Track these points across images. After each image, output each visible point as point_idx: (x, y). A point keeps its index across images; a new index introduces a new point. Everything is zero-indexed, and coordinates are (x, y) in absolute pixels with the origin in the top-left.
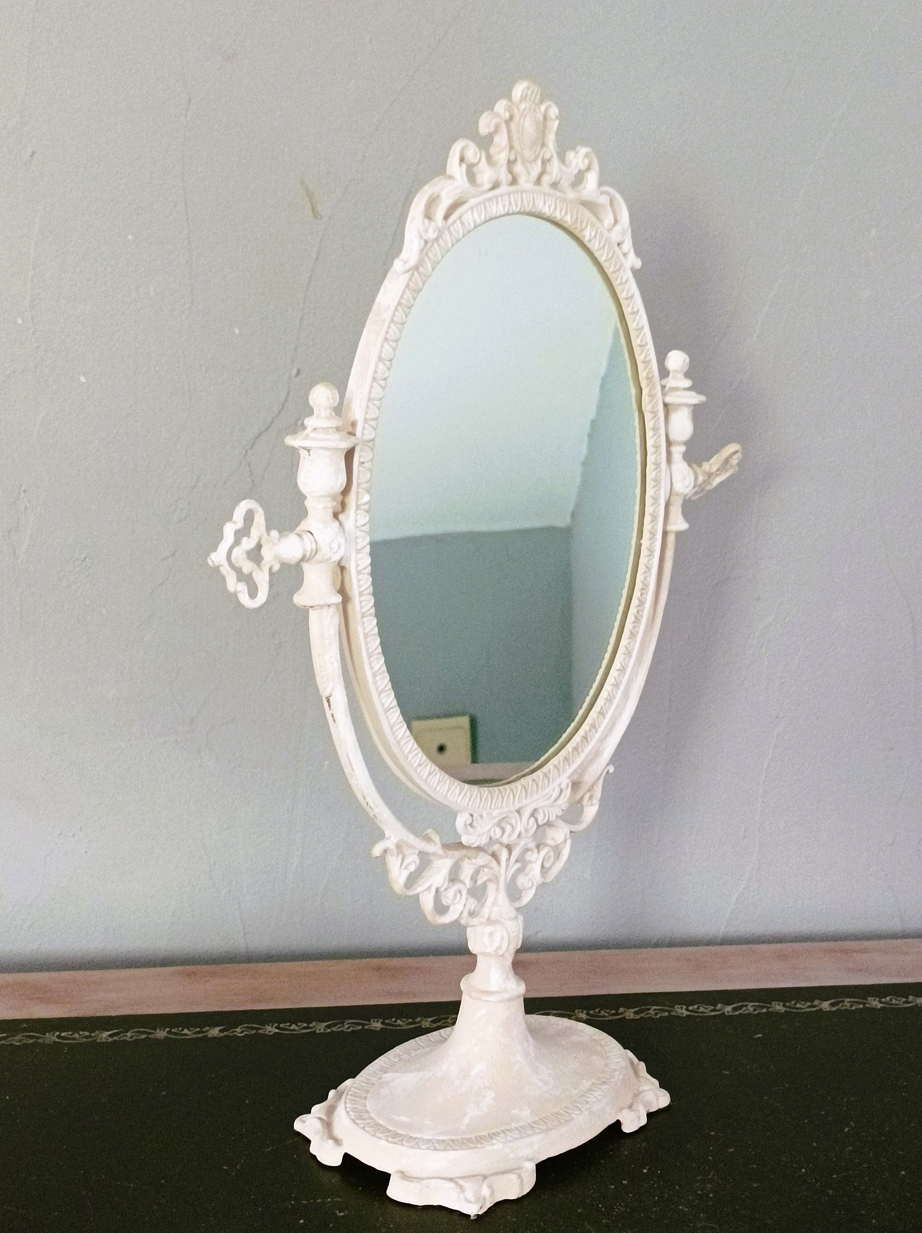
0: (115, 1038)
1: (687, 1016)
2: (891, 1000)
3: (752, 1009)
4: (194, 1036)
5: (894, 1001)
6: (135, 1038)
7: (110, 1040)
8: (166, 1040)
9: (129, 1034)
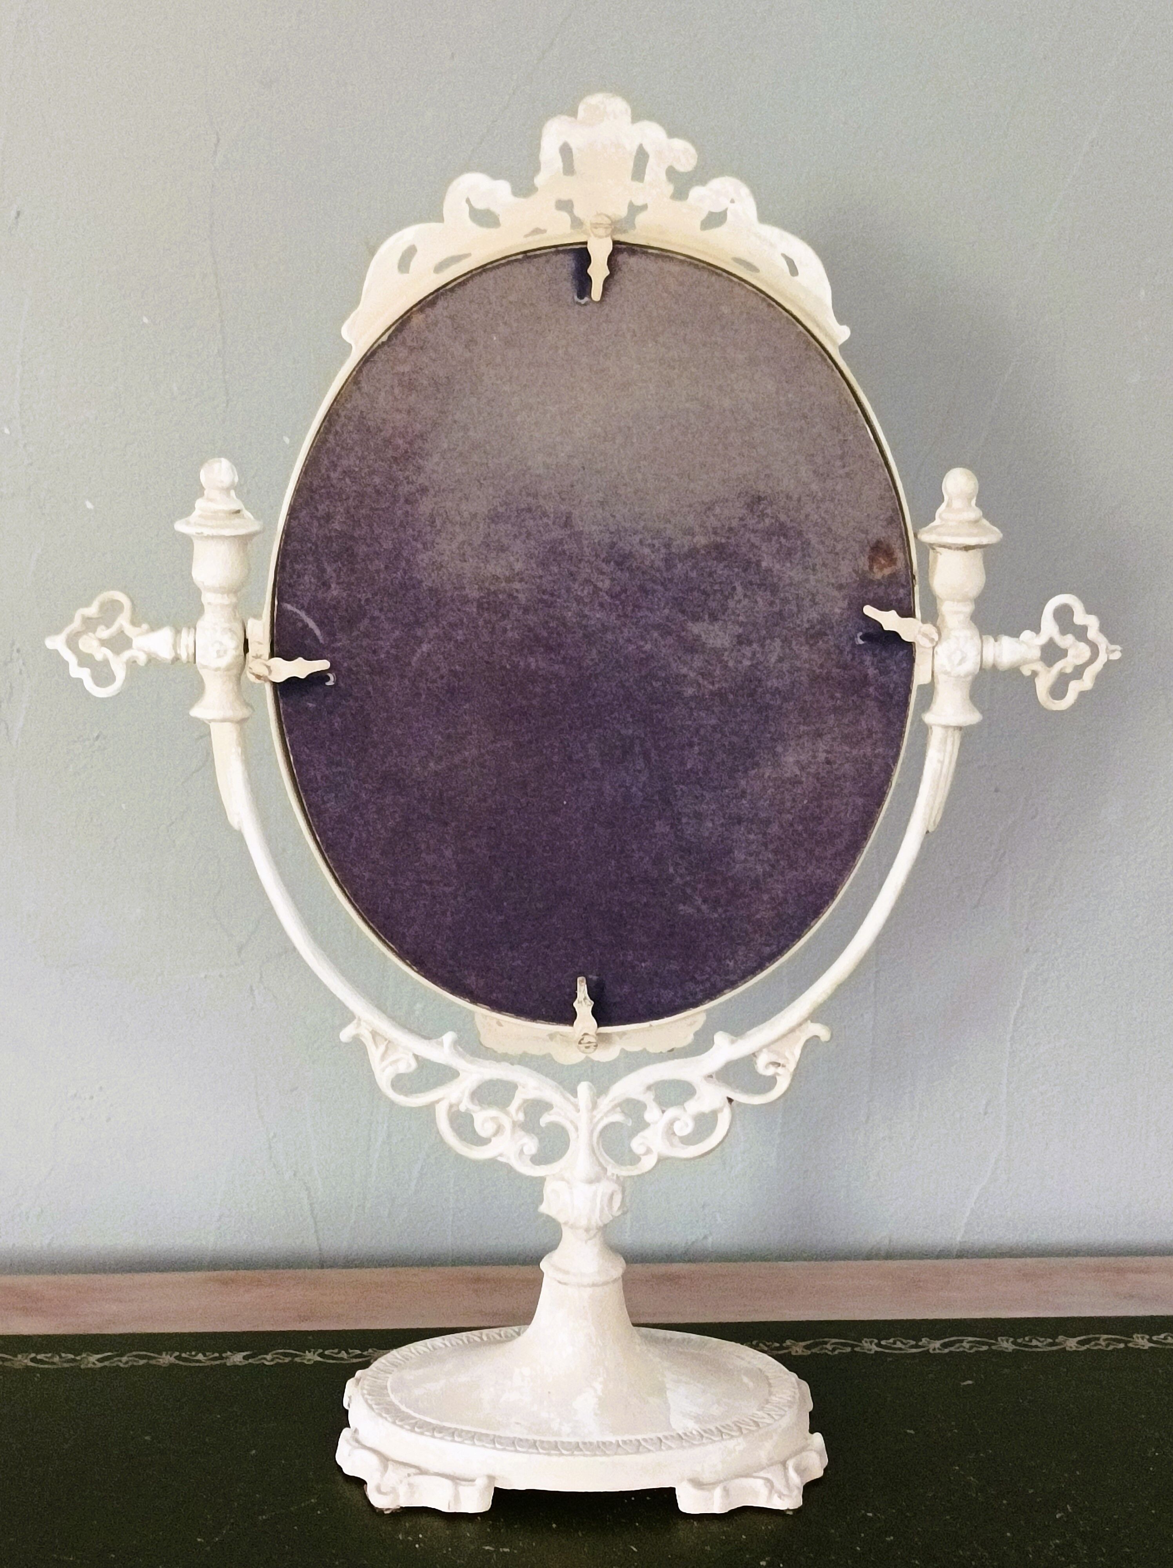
4: (209, 1363)
8: (172, 1366)
9: (124, 1359)
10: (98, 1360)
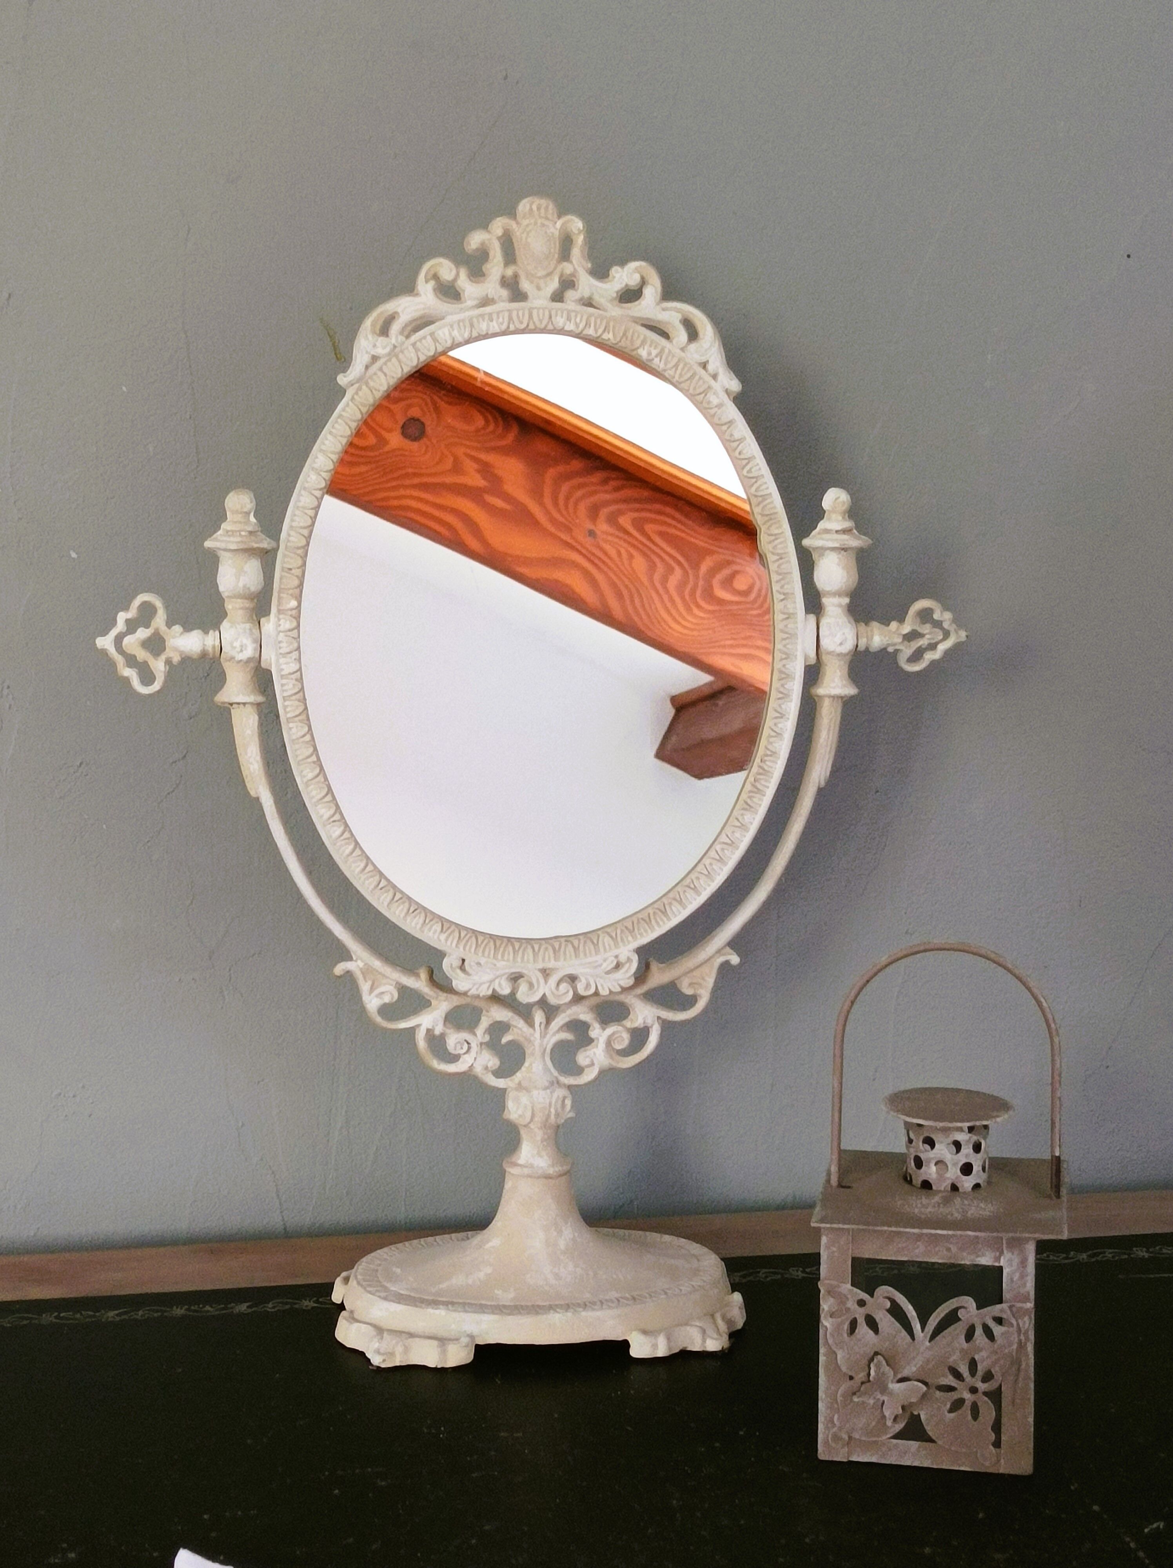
0: (123, 1317)
1: (803, 1278)
2: (1048, 1256)
3: (880, 1271)
4: (218, 1313)
5: (1051, 1257)
6: (146, 1316)
7: (118, 1319)
8: (183, 1317)
9: (140, 1313)
10: (117, 1315)
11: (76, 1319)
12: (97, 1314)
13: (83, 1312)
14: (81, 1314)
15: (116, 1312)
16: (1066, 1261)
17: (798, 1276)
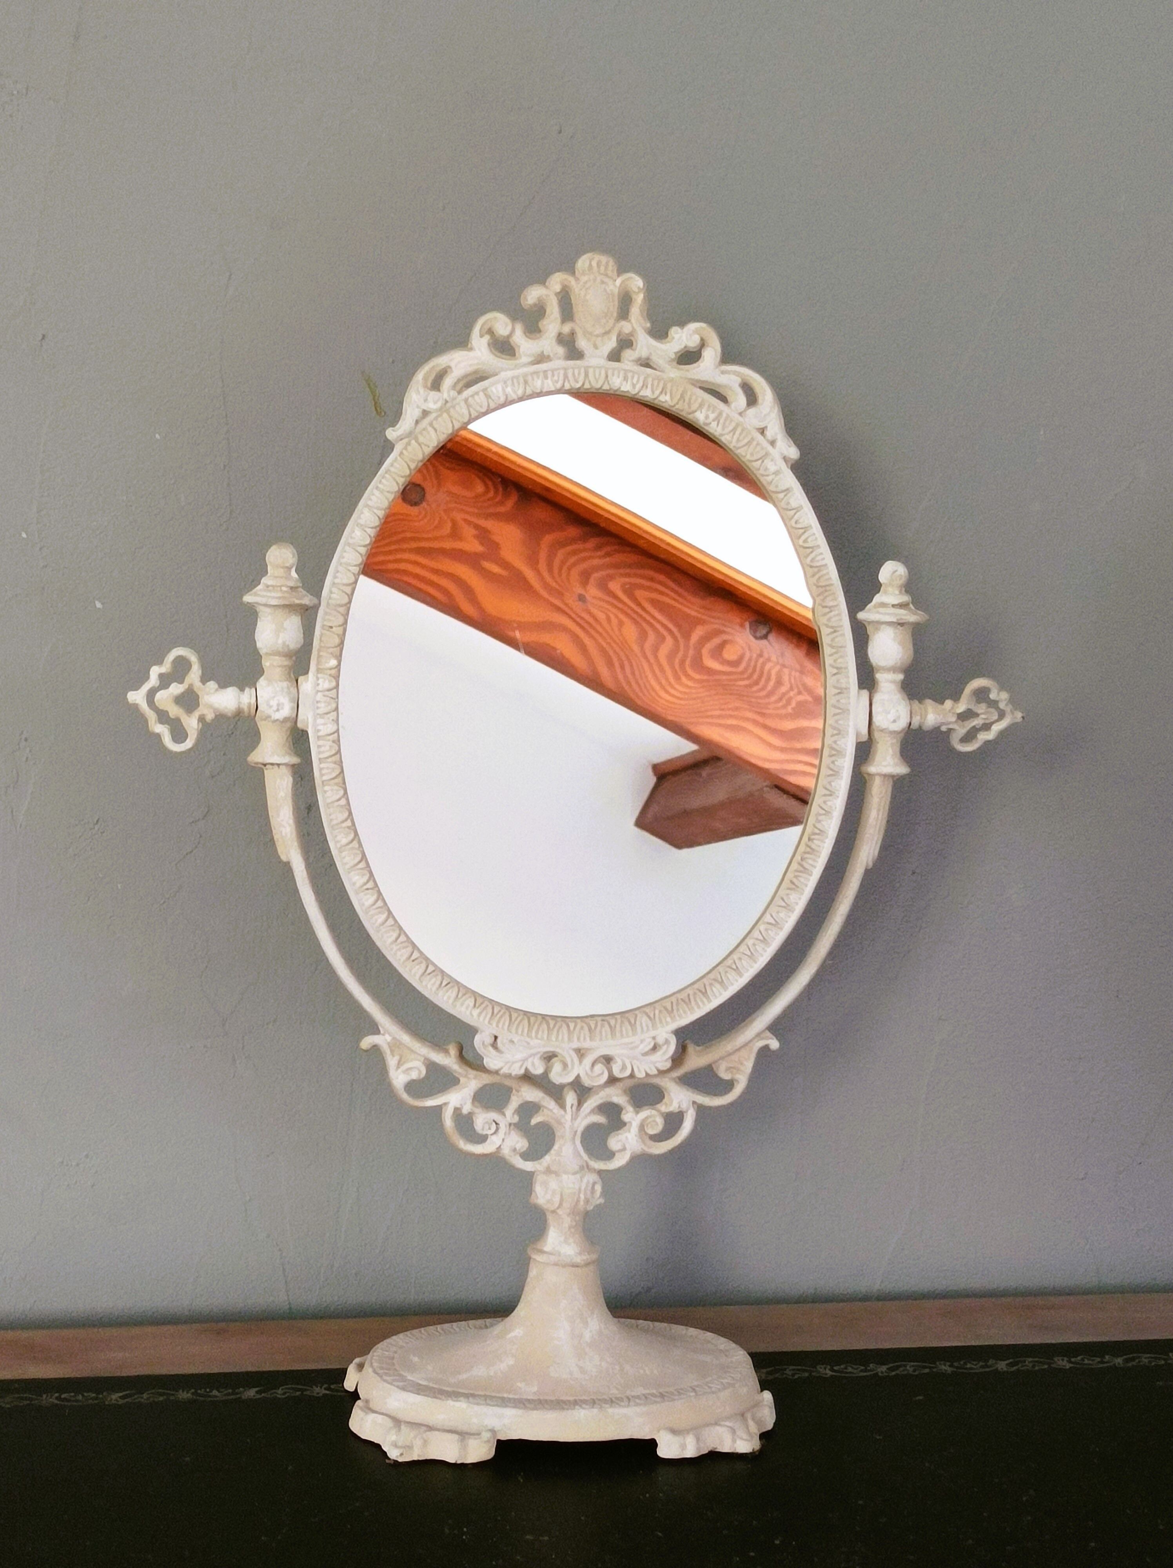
0: (129, 1400)
1: (832, 1376)
2: (1083, 1360)
3: (911, 1369)
4: (224, 1398)
5: (1086, 1361)
6: (151, 1399)
7: (121, 1402)
9: (145, 1396)
10: (120, 1397)
11: (77, 1401)
12: (101, 1396)
13: (85, 1394)
14: (83, 1395)
15: (121, 1394)
16: (1101, 1366)
17: (826, 1374)
